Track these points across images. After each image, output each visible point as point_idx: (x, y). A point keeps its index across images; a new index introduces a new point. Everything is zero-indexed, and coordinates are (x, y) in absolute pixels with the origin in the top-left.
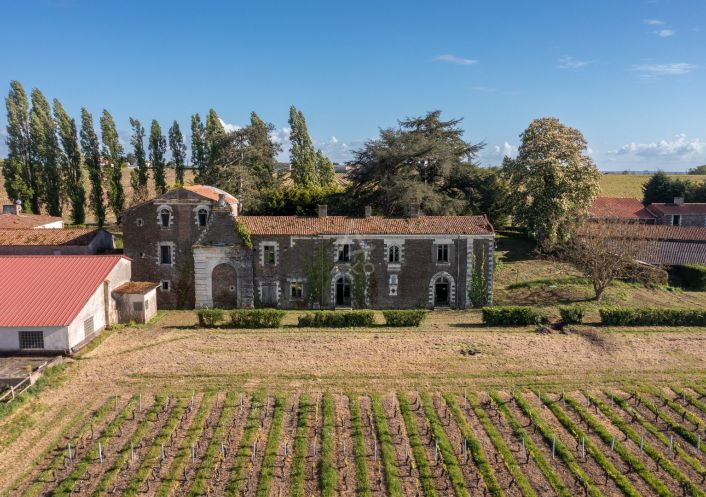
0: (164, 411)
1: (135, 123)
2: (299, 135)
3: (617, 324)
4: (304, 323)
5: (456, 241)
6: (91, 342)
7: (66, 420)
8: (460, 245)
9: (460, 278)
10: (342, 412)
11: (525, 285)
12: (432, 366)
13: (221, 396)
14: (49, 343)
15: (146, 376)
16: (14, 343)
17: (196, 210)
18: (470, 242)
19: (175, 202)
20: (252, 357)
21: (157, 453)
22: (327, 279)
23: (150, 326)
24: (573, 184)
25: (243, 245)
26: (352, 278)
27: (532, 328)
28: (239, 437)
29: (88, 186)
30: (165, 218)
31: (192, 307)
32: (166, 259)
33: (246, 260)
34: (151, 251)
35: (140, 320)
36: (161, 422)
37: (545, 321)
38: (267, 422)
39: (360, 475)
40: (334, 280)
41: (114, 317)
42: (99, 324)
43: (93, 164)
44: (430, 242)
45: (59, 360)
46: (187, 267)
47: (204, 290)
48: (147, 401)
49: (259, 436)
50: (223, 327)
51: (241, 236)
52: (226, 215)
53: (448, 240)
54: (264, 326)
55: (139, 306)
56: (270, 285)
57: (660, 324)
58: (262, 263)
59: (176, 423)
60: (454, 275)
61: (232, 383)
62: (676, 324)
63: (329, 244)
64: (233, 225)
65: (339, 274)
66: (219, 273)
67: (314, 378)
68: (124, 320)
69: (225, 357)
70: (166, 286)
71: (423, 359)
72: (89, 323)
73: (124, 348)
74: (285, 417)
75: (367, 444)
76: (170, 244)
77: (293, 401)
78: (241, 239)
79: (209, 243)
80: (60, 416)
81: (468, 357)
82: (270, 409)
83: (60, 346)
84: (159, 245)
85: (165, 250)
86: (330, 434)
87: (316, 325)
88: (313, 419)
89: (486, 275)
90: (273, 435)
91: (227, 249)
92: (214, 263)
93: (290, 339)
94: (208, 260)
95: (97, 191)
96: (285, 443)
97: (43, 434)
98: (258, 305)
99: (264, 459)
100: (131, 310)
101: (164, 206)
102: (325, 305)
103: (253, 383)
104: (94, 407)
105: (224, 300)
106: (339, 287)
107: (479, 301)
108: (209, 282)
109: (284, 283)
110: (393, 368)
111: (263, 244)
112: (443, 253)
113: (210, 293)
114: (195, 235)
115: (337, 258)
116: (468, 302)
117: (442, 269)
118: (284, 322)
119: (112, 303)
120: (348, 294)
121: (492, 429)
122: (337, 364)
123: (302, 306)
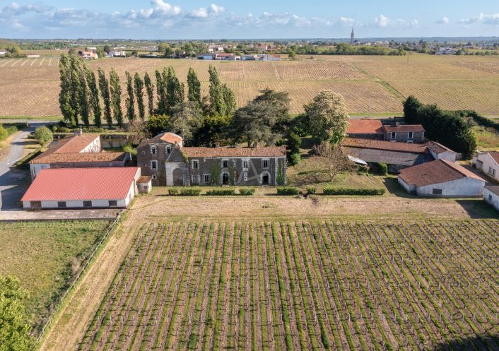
0: (163, 228)
1: (127, 73)
2: (213, 79)
3: (328, 194)
4: (208, 194)
5: (271, 159)
6: (132, 203)
7: (133, 231)
8: (272, 161)
9: (273, 174)
10: (216, 228)
11: (305, 173)
12: (250, 212)
13: (179, 223)
14: (119, 204)
15: (154, 216)
16: (107, 204)
17: (166, 148)
18: (276, 160)
19: (157, 144)
20: (189, 209)
21: (162, 240)
22: (219, 174)
23: (151, 195)
24: (335, 123)
25: (185, 161)
26: (229, 174)
27: (295, 196)
28: (185, 236)
29: (102, 105)
30: (154, 151)
31: (165, 185)
32: (154, 167)
33: (186, 167)
34: (149, 164)
35: (146, 193)
36: (162, 231)
37: (301, 193)
38: (193, 231)
39: (217, 246)
40: (222, 175)
41: (137, 192)
42: (133, 195)
43: (106, 95)
44: (260, 159)
45: (124, 210)
46: (163, 170)
47: (170, 179)
48: (156, 225)
49: (191, 236)
50: (178, 195)
51: (184, 158)
52: (177, 150)
53: (267, 159)
54: (193, 195)
55: (146, 187)
56: (196, 177)
57: (346, 194)
58: (193, 168)
59: (166, 232)
60: (270, 172)
61: (182, 218)
62: (352, 195)
63: (219, 160)
64: (181, 154)
65: (223, 173)
66: (176, 172)
67: (209, 217)
68: (141, 192)
69: (179, 208)
70: (154, 177)
71: (248, 209)
72: (130, 196)
73: (143, 205)
74: (199, 230)
75: (222, 238)
76: (156, 161)
77: (201, 225)
78: (184, 160)
79: (171, 161)
80: (131, 229)
81: (265, 209)
82: (194, 228)
83: (123, 205)
84: (152, 161)
85: (154, 163)
86: (211, 235)
87: (213, 195)
88: (207, 230)
89: (284, 173)
90: (195, 235)
91: (179, 163)
92: (173, 168)
93: (202, 201)
94: (171, 167)
95: (108, 109)
96: (198, 238)
97: (128, 235)
98: (192, 185)
99: (192, 242)
100: (143, 189)
101: (153, 146)
102: (218, 185)
103: (189, 219)
104: (140, 227)
105: (178, 183)
106: (224, 177)
107: (281, 183)
108: (172, 175)
109: (201, 176)
110: (236, 213)
111: (193, 160)
112: (265, 164)
113: (172, 180)
114: (166, 157)
115: (222, 166)
116: (276, 183)
117: (266, 170)
118: (201, 193)
119: (136, 186)
120: (227, 179)
121: (259, 234)
122: (218, 211)
123: (209, 185)
